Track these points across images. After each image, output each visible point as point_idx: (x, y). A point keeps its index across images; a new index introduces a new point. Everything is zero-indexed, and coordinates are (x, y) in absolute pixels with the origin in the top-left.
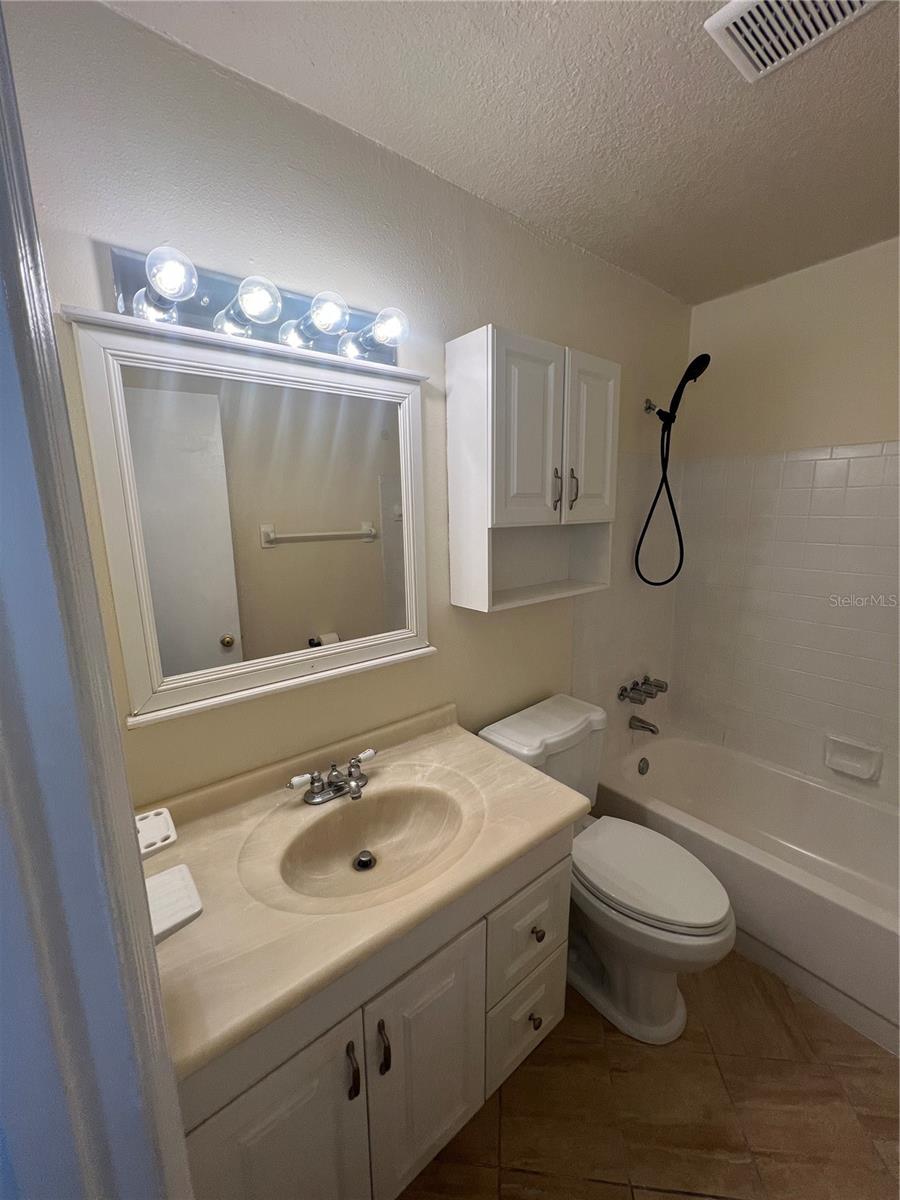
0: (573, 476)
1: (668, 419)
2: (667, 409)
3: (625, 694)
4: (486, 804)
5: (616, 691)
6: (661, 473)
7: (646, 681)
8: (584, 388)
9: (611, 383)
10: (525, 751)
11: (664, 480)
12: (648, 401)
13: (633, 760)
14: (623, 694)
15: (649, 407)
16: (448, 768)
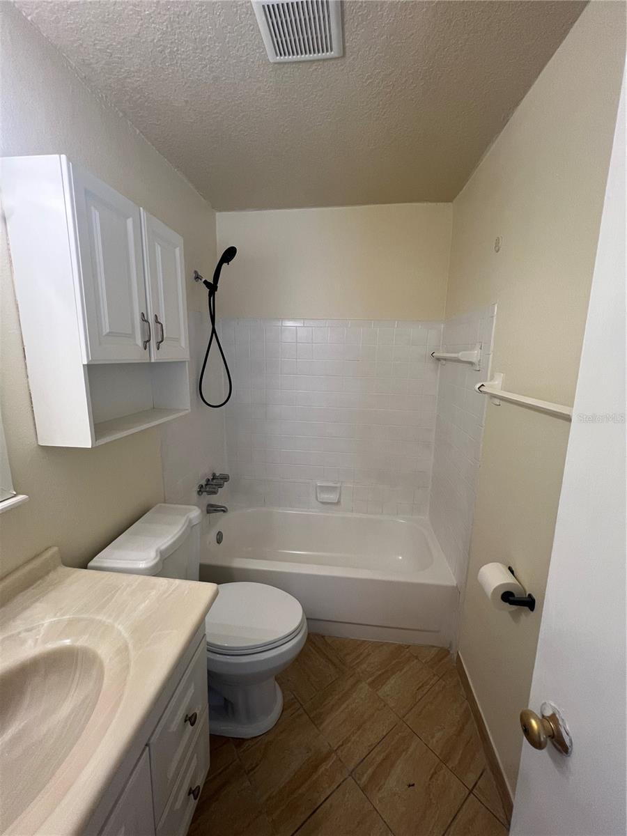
0: (157, 321)
1: (212, 288)
2: (211, 280)
3: (202, 490)
4: (126, 635)
5: (196, 488)
6: (211, 327)
7: (214, 477)
8: (158, 249)
9: (177, 250)
10: (142, 565)
11: (214, 331)
12: (196, 272)
13: (212, 536)
14: (201, 490)
15: (197, 277)
16: (67, 617)
